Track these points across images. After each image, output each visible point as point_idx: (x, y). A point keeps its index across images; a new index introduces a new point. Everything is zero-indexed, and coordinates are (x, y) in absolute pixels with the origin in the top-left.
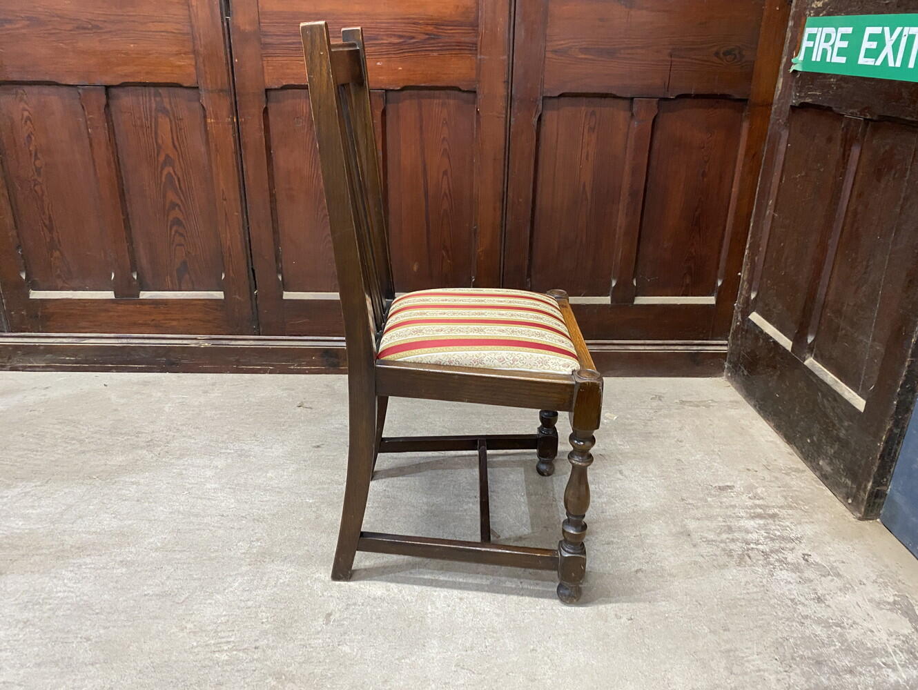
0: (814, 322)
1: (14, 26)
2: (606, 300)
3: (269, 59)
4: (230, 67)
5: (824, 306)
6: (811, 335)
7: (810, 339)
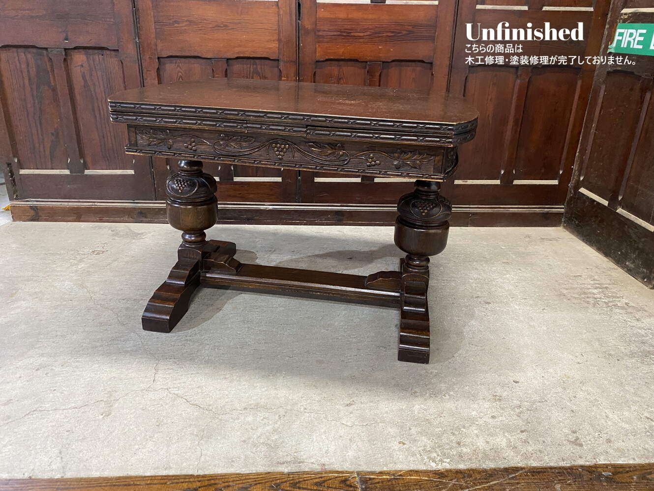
0: (622, 188)
1: (181, 25)
2: (498, 182)
3: (320, 44)
4: (297, 48)
5: (628, 180)
6: (621, 195)
7: (620, 198)
